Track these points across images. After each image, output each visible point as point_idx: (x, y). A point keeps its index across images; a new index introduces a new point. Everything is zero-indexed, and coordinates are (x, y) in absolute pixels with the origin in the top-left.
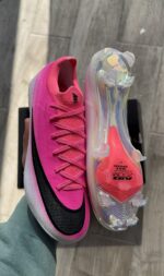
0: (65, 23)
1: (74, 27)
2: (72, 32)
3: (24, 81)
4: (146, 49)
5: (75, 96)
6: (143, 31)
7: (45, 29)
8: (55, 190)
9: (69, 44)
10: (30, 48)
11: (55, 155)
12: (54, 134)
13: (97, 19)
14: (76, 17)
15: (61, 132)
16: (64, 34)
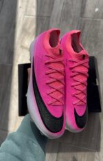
0: (47, 7)
2: (51, 13)
4: (100, 22)
5: (60, 51)
6: (97, 10)
7: (34, 12)
8: (47, 105)
9: (49, 22)
10: (25, 25)
11: (47, 84)
13: (67, 3)
14: (53, 3)
16: (45, 15)
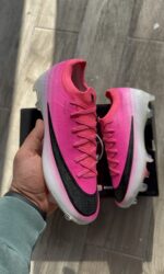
0: (73, 17)
1: (82, 20)
2: (80, 27)
3: (28, 80)
4: (160, 46)
5: (92, 96)
6: (157, 26)
11: (75, 147)
12: (75, 129)
13: (108, 12)
14: (85, 9)
15: (81, 127)
16: (71, 28)
